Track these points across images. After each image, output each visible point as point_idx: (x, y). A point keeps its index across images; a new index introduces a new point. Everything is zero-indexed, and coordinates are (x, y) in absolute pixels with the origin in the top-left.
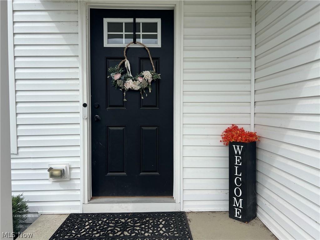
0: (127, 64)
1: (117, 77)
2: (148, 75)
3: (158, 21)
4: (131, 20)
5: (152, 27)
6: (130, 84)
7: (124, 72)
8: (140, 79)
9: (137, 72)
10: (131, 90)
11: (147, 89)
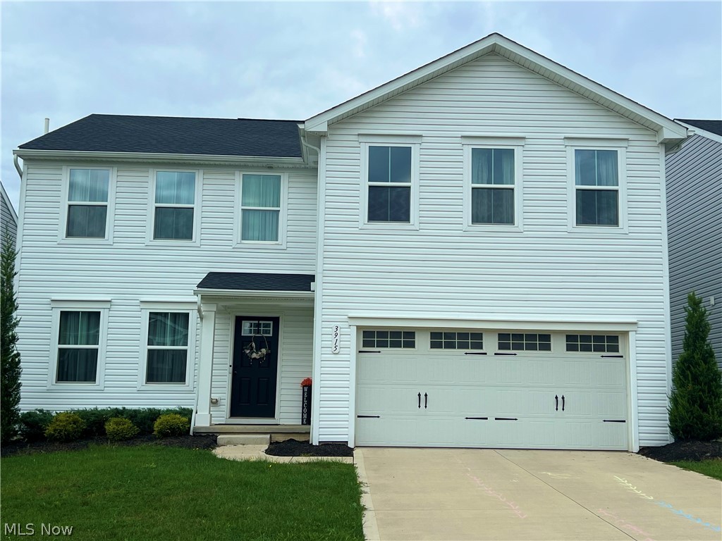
0: (254, 344)
1: (248, 352)
2: (264, 351)
3: (271, 323)
4: (257, 322)
5: (268, 326)
6: (254, 355)
7: (252, 349)
8: (260, 353)
9: (258, 349)
10: (255, 358)
11: (263, 358)
